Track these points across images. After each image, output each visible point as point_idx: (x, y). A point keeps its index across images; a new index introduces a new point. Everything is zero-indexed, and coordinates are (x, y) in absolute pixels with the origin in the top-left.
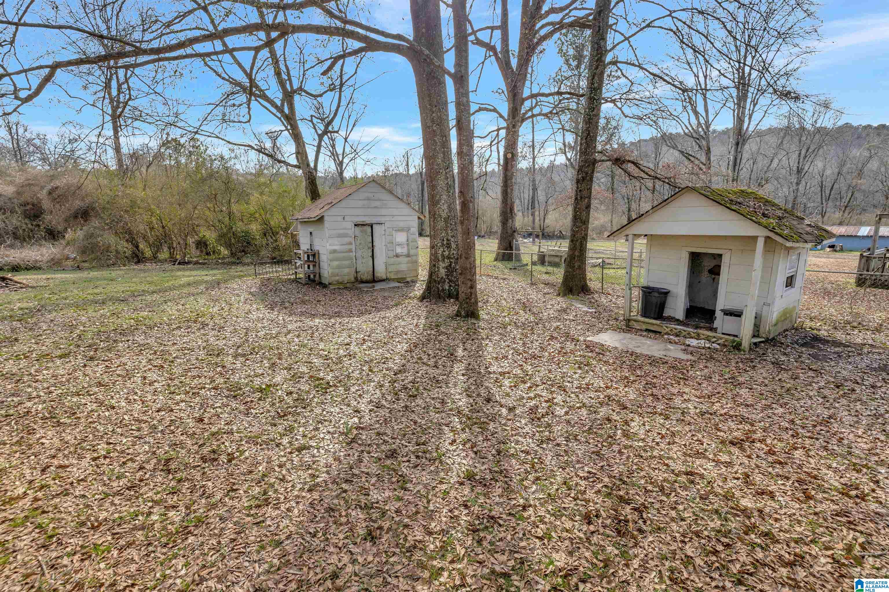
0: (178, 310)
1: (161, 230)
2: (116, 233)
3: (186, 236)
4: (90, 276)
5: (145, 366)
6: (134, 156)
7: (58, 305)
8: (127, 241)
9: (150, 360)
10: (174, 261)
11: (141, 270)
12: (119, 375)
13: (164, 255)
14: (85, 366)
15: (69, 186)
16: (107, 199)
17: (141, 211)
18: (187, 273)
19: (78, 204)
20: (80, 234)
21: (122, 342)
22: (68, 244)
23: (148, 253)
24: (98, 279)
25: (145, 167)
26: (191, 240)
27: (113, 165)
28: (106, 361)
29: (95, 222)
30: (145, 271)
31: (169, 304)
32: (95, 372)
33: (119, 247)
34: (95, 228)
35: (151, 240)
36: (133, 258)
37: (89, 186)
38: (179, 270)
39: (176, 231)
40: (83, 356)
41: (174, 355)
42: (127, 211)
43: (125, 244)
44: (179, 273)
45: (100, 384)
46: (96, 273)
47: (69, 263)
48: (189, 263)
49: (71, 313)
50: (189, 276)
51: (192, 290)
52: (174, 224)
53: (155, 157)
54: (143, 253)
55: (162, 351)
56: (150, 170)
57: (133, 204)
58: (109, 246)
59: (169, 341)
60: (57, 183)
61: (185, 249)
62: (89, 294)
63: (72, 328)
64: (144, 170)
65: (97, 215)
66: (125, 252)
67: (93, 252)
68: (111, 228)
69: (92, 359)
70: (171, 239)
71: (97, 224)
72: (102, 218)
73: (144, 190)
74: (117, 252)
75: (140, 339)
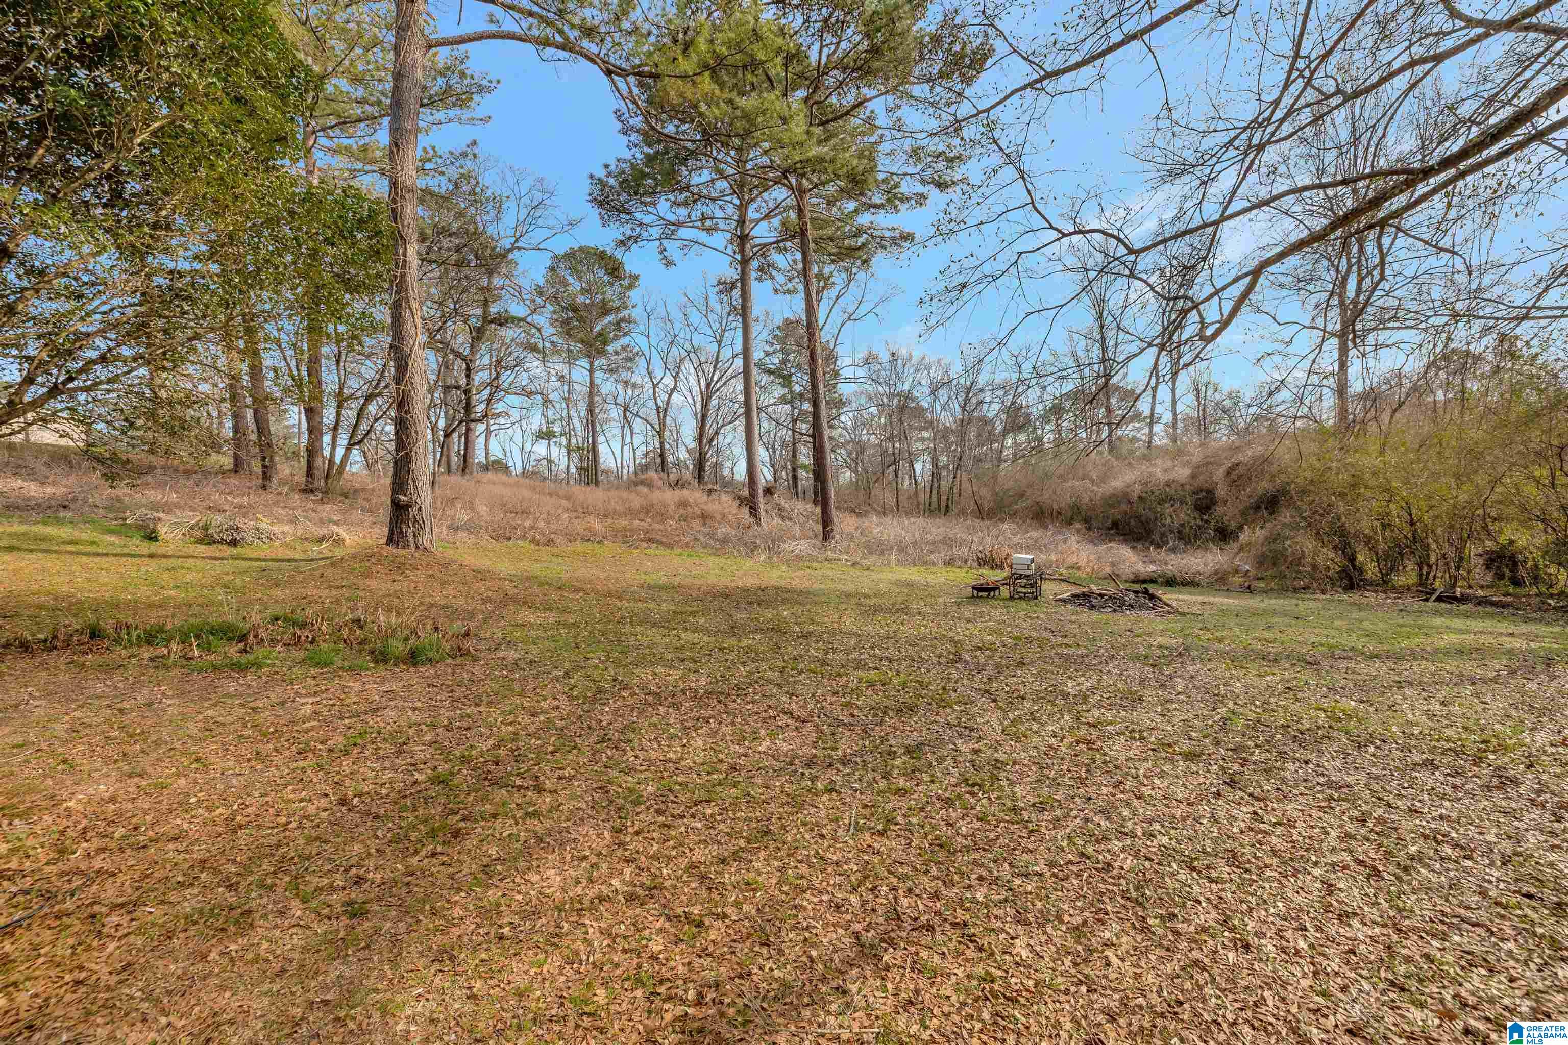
0: (1430, 715)
1: (1407, 528)
2: (1318, 533)
3: (1463, 541)
4: (1263, 605)
5: (1333, 850)
6: (1371, 396)
7: (1207, 649)
8: (1335, 547)
9: (1348, 835)
10: (1425, 591)
11: (1353, 604)
12: (1274, 853)
13: (1407, 576)
14: (1218, 795)
15: (1255, 459)
16: (1309, 475)
17: (1369, 494)
18: (1457, 623)
19: (1263, 486)
20: (1260, 533)
21: (1295, 760)
22: (1241, 549)
23: (1371, 570)
24: (1275, 613)
25: (1389, 412)
26: (1472, 549)
27: (1329, 418)
28: (1258, 799)
29: (1286, 516)
30: (1359, 607)
31: (1407, 691)
32: (1232, 819)
33: (1320, 560)
34: (1284, 525)
35: (1382, 546)
36: (1342, 579)
37: (1285, 454)
38: (1437, 613)
39: (1439, 531)
40: (1223, 769)
41: (1413, 849)
42: (1342, 495)
43: (1332, 555)
44: (1438, 621)
45: (1233, 858)
46: (1273, 601)
47: (1237, 579)
48: (1463, 599)
49: (1221, 669)
50: (1461, 632)
51: (1470, 667)
52: (1436, 517)
53: (1415, 389)
54: (1361, 571)
55: (1380, 821)
56: (1398, 415)
57: (1356, 482)
58: (1303, 556)
59: (1400, 796)
60: (1240, 457)
61: (1458, 568)
62: (1255, 638)
63: (1218, 699)
64: (1385, 417)
65: (1291, 503)
66: (1328, 568)
67: (1274, 564)
68: (1309, 525)
69: (1232, 783)
70: (1427, 547)
71: (1288, 519)
72: (1298, 509)
73: (1382, 452)
74: (1314, 567)
75: (1332, 766)
